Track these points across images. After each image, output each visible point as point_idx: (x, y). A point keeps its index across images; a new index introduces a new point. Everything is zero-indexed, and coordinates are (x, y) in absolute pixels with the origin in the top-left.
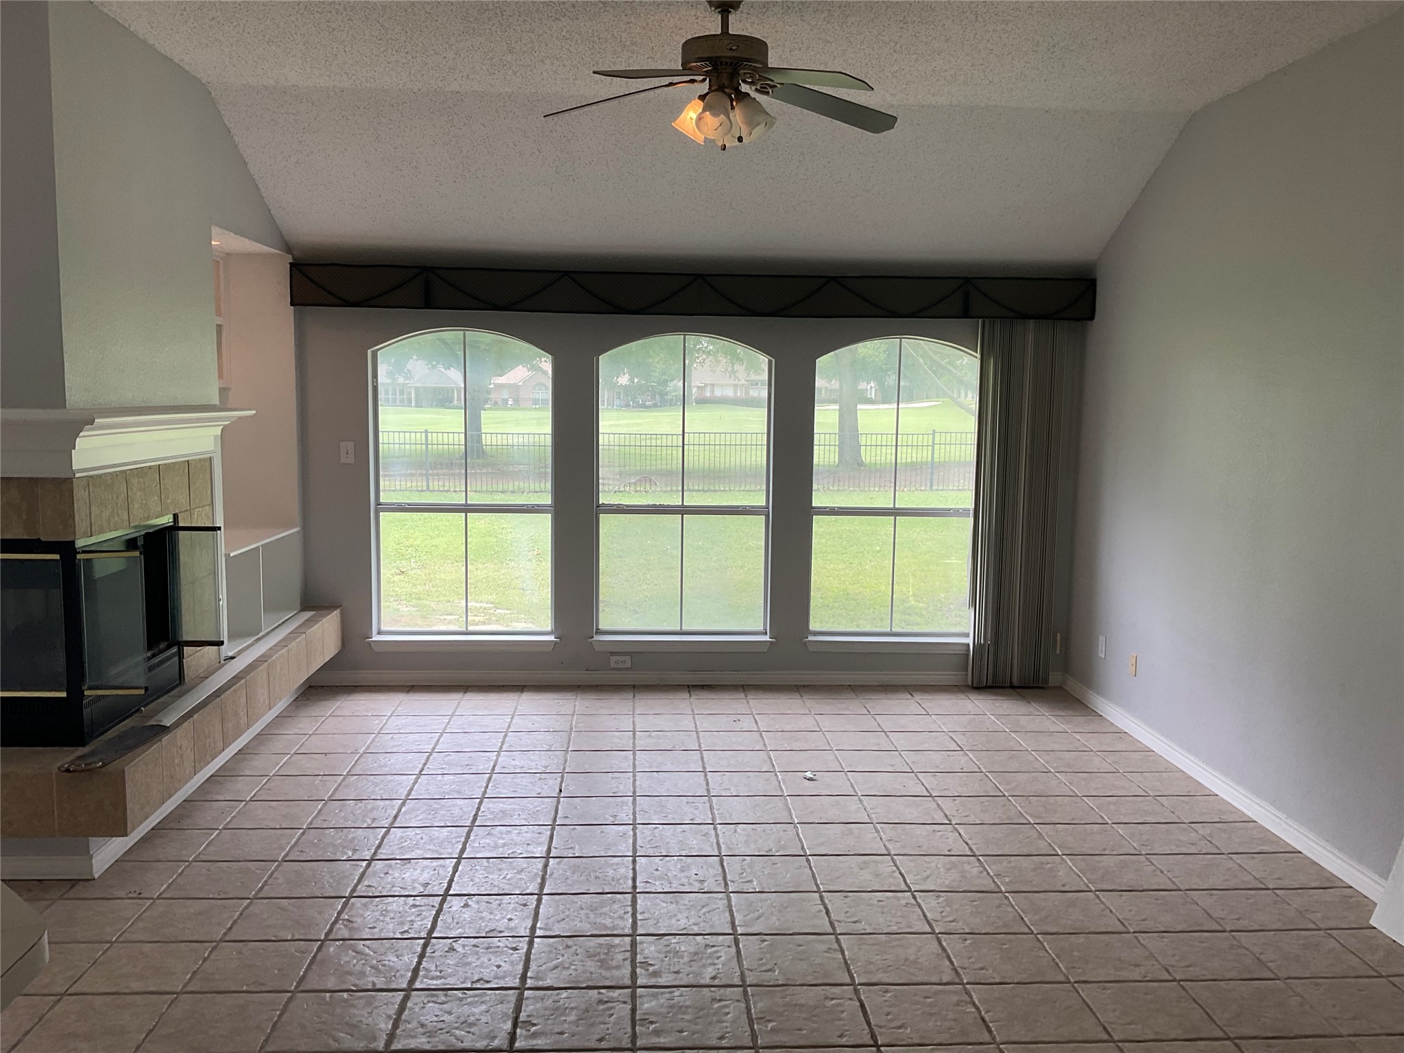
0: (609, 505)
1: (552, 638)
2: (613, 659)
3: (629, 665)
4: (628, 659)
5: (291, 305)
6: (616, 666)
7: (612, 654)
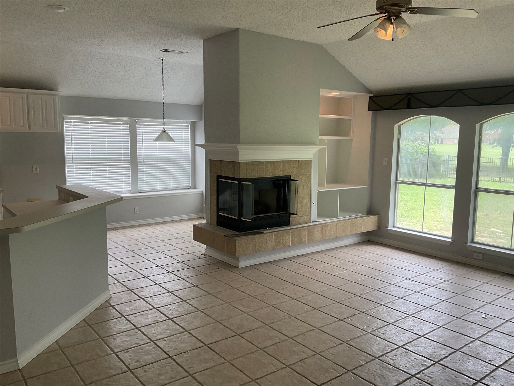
0: (483, 188)
1: (450, 240)
2: (475, 254)
3: (481, 258)
4: (481, 255)
5: (369, 111)
6: (476, 258)
7: (475, 252)
